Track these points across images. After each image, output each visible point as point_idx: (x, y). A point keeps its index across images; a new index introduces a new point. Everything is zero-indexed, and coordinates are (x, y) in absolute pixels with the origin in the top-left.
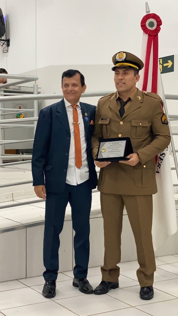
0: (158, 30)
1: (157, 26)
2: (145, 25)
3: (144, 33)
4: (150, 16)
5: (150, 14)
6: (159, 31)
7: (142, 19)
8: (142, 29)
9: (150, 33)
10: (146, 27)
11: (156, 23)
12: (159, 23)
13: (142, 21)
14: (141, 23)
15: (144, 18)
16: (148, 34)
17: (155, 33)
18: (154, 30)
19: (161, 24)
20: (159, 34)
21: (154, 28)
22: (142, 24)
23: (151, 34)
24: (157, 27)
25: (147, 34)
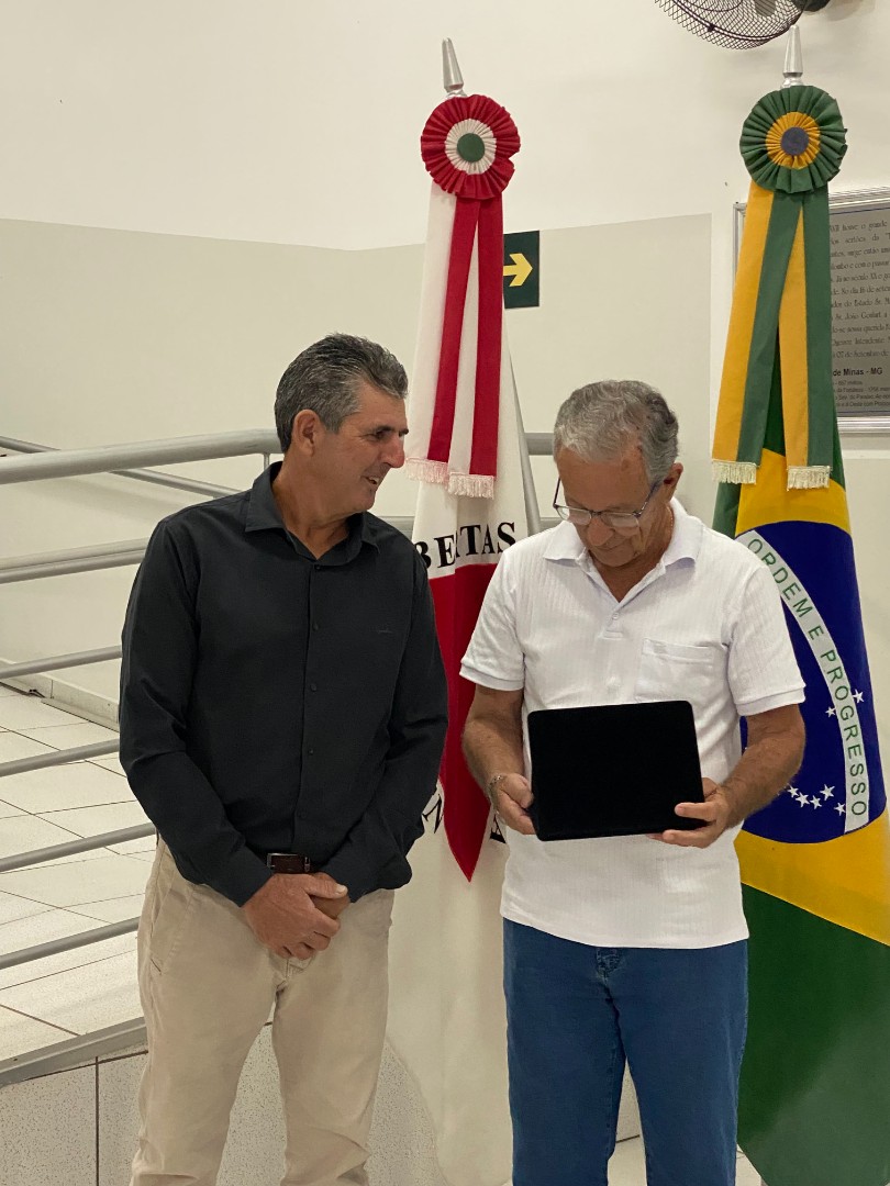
0: (501, 173)
1: (497, 154)
2: (443, 149)
3: (439, 187)
4: (464, 109)
5: (467, 101)
6: (507, 180)
7: (429, 122)
8: (428, 168)
9: (463, 188)
10: (446, 158)
11: (494, 141)
12: (508, 140)
13: (425, 131)
14: (423, 139)
15: (434, 114)
16: (457, 194)
17: (490, 190)
18: (481, 176)
19: (516, 149)
20: (505, 194)
21: (483, 166)
22: (431, 145)
23: (470, 193)
24: (495, 163)
25: (450, 192)
